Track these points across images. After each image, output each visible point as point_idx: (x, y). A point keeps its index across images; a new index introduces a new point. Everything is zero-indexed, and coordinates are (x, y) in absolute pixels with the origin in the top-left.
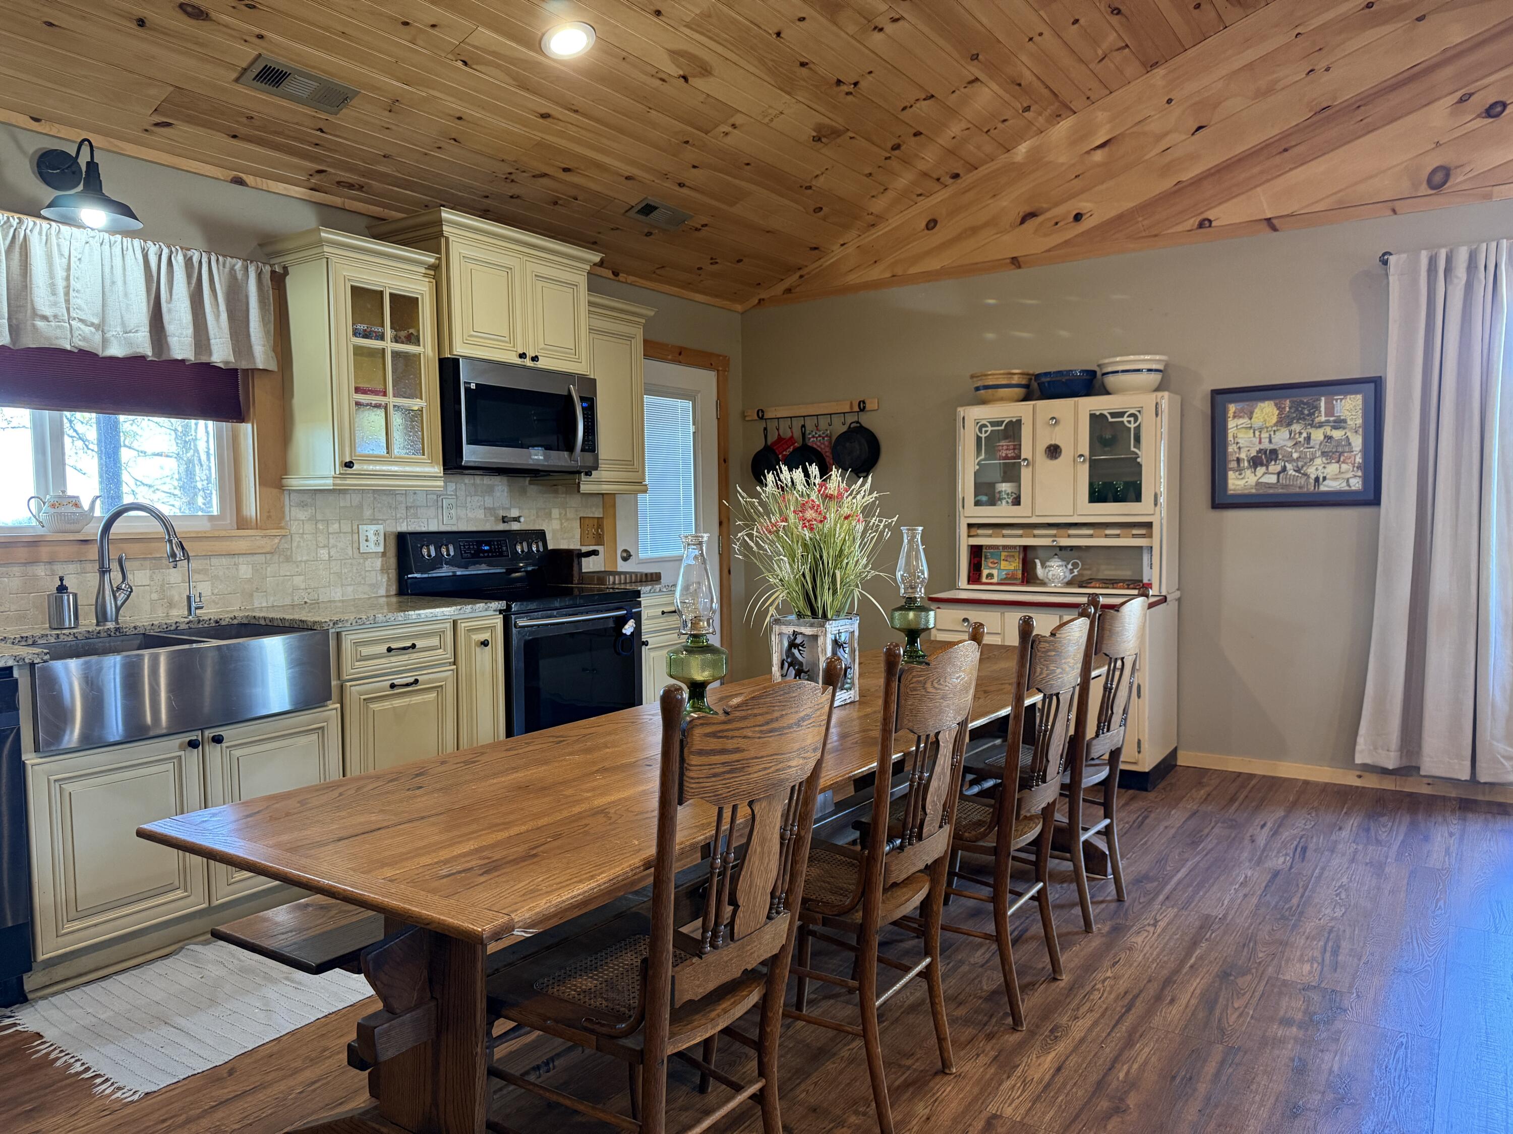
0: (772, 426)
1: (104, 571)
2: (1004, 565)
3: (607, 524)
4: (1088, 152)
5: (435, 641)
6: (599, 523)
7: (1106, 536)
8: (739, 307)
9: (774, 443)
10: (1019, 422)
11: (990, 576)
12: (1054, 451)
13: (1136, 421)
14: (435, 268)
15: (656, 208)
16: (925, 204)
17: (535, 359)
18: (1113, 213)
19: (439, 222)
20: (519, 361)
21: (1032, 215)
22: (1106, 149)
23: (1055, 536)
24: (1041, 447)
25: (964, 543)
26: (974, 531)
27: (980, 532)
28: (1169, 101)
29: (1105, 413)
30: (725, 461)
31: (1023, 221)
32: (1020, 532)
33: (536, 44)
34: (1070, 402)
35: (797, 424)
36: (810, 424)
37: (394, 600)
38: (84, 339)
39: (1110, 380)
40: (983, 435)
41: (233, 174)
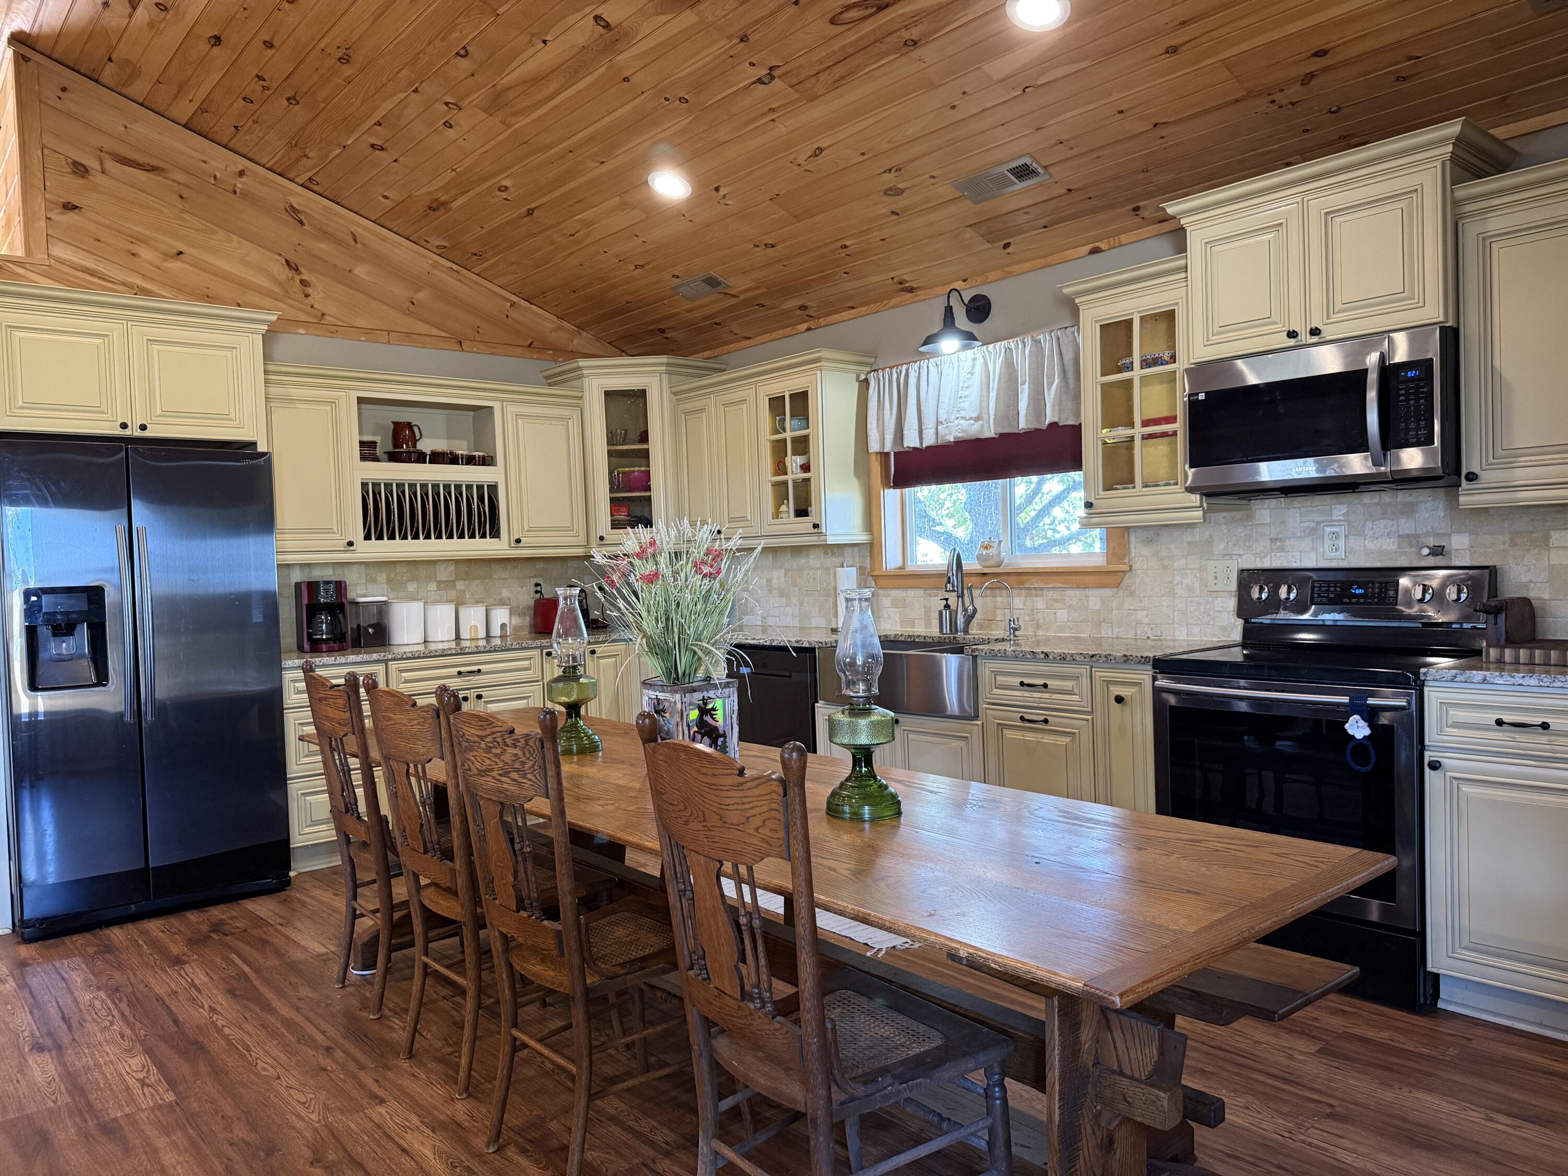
1: (958, 596)
5: (1069, 684)
17: (1314, 332)
20: (1286, 343)
41: (1089, 247)
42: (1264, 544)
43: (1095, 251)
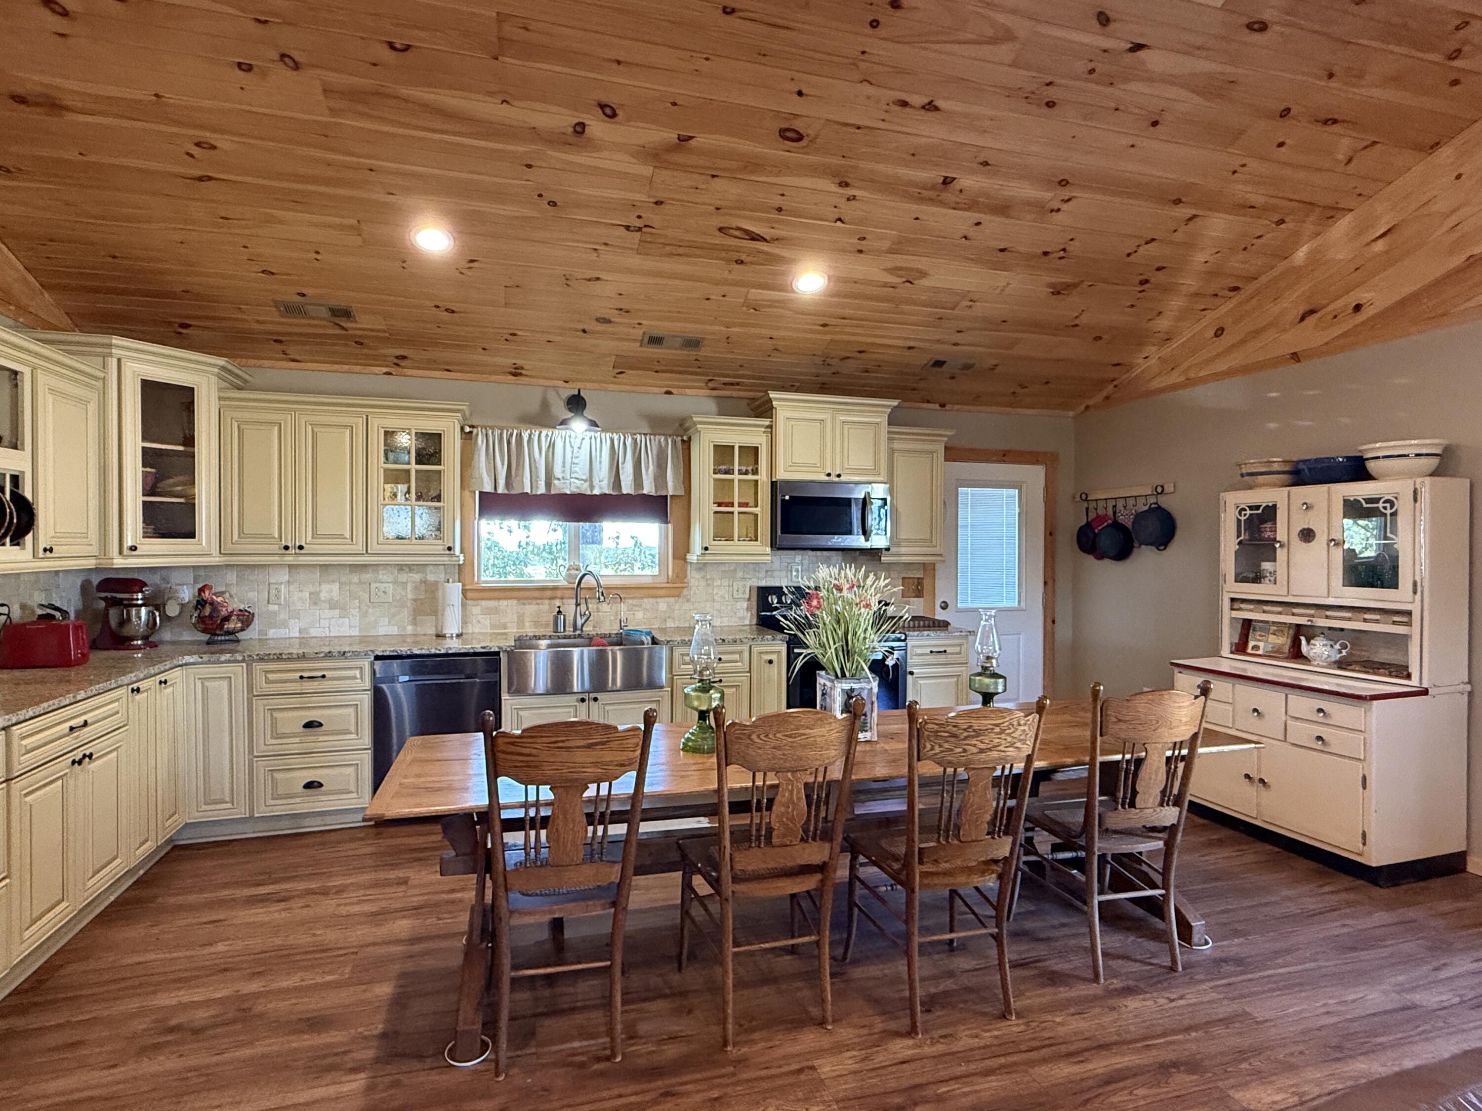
0: (1092, 505)
1: (577, 605)
2: (1272, 638)
3: (927, 583)
4: (1368, 244)
5: (737, 657)
6: (920, 581)
7: (1365, 620)
8: (1071, 414)
9: (1094, 520)
10: (1275, 506)
11: (1256, 647)
12: (1307, 535)
13: (1392, 507)
14: (771, 427)
15: (945, 362)
16: (1211, 315)
17: (839, 476)
18: (1396, 298)
19: (770, 401)
20: (827, 478)
21: (1312, 312)
22: (1386, 239)
23: (1313, 616)
24: (1295, 532)
25: (1227, 614)
26: (1236, 606)
27: (1243, 606)
28: (1459, 177)
29: (1360, 498)
30: (1051, 534)
31: (1302, 319)
32: (1280, 609)
33: (786, 288)
34: (1324, 488)
35: (1111, 504)
36: (1120, 504)
37: (754, 627)
38: (577, 487)
39: (1371, 466)
40: (1243, 518)
41: (665, 389)
42: (763, 574)
43: (668, 393)
